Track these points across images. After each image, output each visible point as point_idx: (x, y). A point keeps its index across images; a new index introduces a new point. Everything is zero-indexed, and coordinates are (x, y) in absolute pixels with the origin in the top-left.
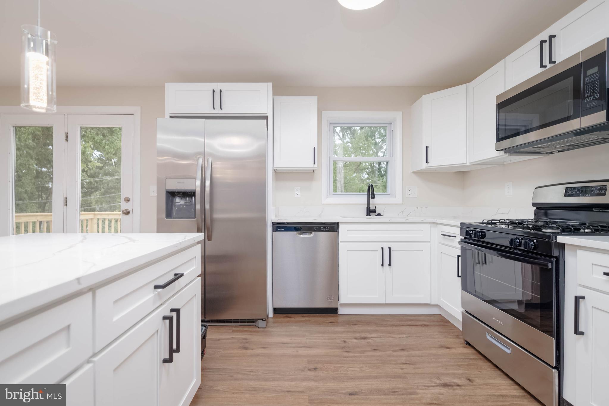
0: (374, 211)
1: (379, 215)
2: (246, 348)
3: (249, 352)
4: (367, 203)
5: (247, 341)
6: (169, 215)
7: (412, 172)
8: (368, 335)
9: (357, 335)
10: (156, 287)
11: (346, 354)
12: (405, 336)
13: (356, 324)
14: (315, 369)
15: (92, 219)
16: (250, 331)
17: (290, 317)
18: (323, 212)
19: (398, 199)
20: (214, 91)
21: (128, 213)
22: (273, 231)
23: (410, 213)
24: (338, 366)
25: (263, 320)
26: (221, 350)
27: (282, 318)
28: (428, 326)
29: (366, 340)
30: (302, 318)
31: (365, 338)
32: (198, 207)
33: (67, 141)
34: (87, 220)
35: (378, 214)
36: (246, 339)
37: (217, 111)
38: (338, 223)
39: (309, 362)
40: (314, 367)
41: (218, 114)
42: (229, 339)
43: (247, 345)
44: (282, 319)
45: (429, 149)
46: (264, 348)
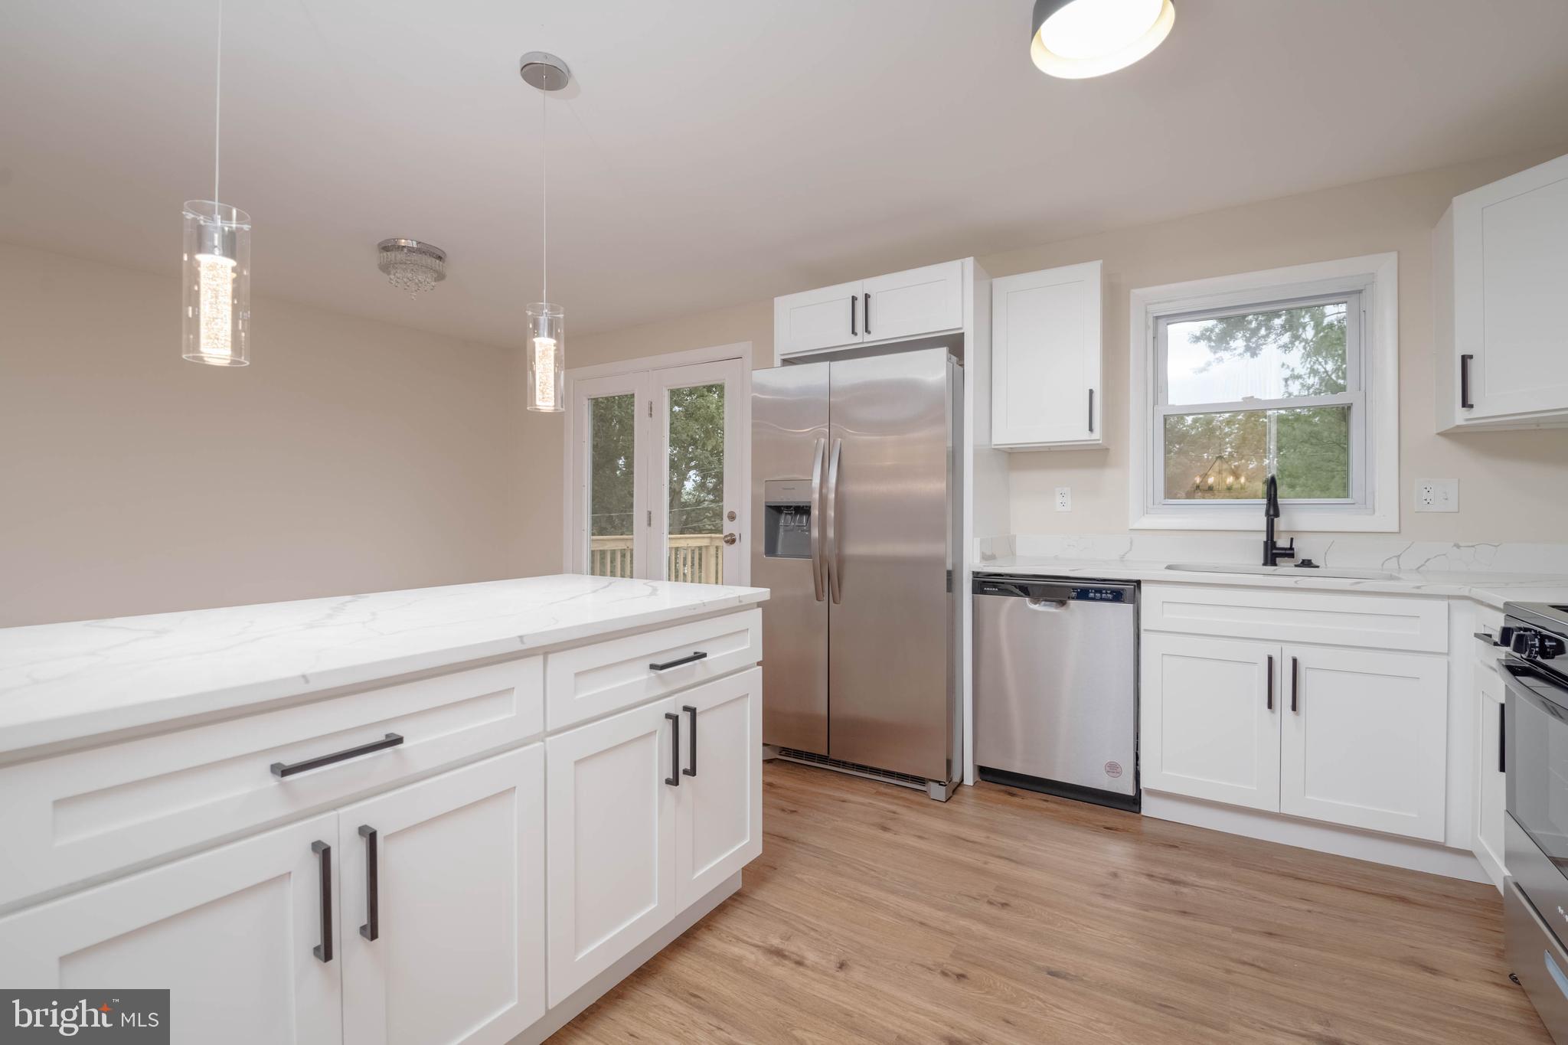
0: (1289, 553)
1: (1307, 563)
2: (885, 829)
3: (887, 836)
4: (1265, 528)
5: (896, 816)
6: (771, 549)
7: (1438, 434)
8: (1191, 878)
9: (1160, 870)
10: (653, 667)
11: (1101, 900)
12: (1305, 907)
13: (1177, 847)
14: (1004, 905)
15: (707, 547)
16: (912, 802)
17: (1012, 795)
18: (1130, 550)
19: (1385, 517)
20: (854, 299)
21: (733, 541)
22: (974, 592)
23: (1428, 560)
24: (1063, 915)
25: (940, 785)
26: (838, 819)
27: (994, 793)
28: (1415, 904)
29: (1177, 887)
30: (1040, 802)
31: (1174, 882)
32: (815, 533)
33: (651, 415)
34: (700, 548)
35: (1303, 561)
36: (894, 813)
37: (862, 339)
38: (1139, 582)
39: (998, 889)
40: (1004, 901)
41: (863, 343)
42: (863, 804)
43: (890, 824)
44: (993, 795)
45: (1472, 365)
46: (920, 837)
